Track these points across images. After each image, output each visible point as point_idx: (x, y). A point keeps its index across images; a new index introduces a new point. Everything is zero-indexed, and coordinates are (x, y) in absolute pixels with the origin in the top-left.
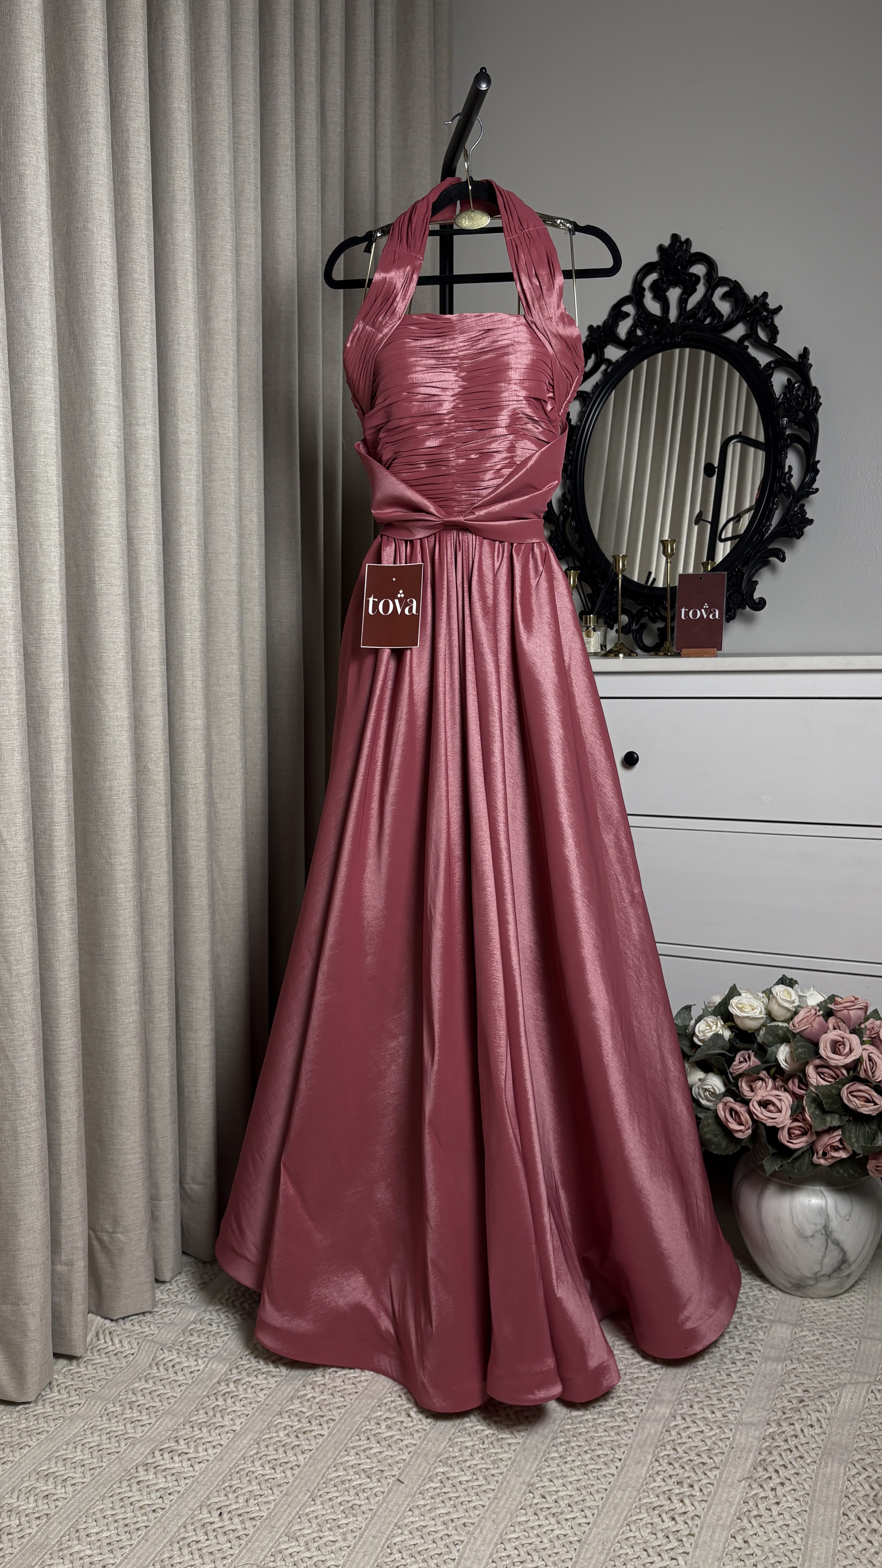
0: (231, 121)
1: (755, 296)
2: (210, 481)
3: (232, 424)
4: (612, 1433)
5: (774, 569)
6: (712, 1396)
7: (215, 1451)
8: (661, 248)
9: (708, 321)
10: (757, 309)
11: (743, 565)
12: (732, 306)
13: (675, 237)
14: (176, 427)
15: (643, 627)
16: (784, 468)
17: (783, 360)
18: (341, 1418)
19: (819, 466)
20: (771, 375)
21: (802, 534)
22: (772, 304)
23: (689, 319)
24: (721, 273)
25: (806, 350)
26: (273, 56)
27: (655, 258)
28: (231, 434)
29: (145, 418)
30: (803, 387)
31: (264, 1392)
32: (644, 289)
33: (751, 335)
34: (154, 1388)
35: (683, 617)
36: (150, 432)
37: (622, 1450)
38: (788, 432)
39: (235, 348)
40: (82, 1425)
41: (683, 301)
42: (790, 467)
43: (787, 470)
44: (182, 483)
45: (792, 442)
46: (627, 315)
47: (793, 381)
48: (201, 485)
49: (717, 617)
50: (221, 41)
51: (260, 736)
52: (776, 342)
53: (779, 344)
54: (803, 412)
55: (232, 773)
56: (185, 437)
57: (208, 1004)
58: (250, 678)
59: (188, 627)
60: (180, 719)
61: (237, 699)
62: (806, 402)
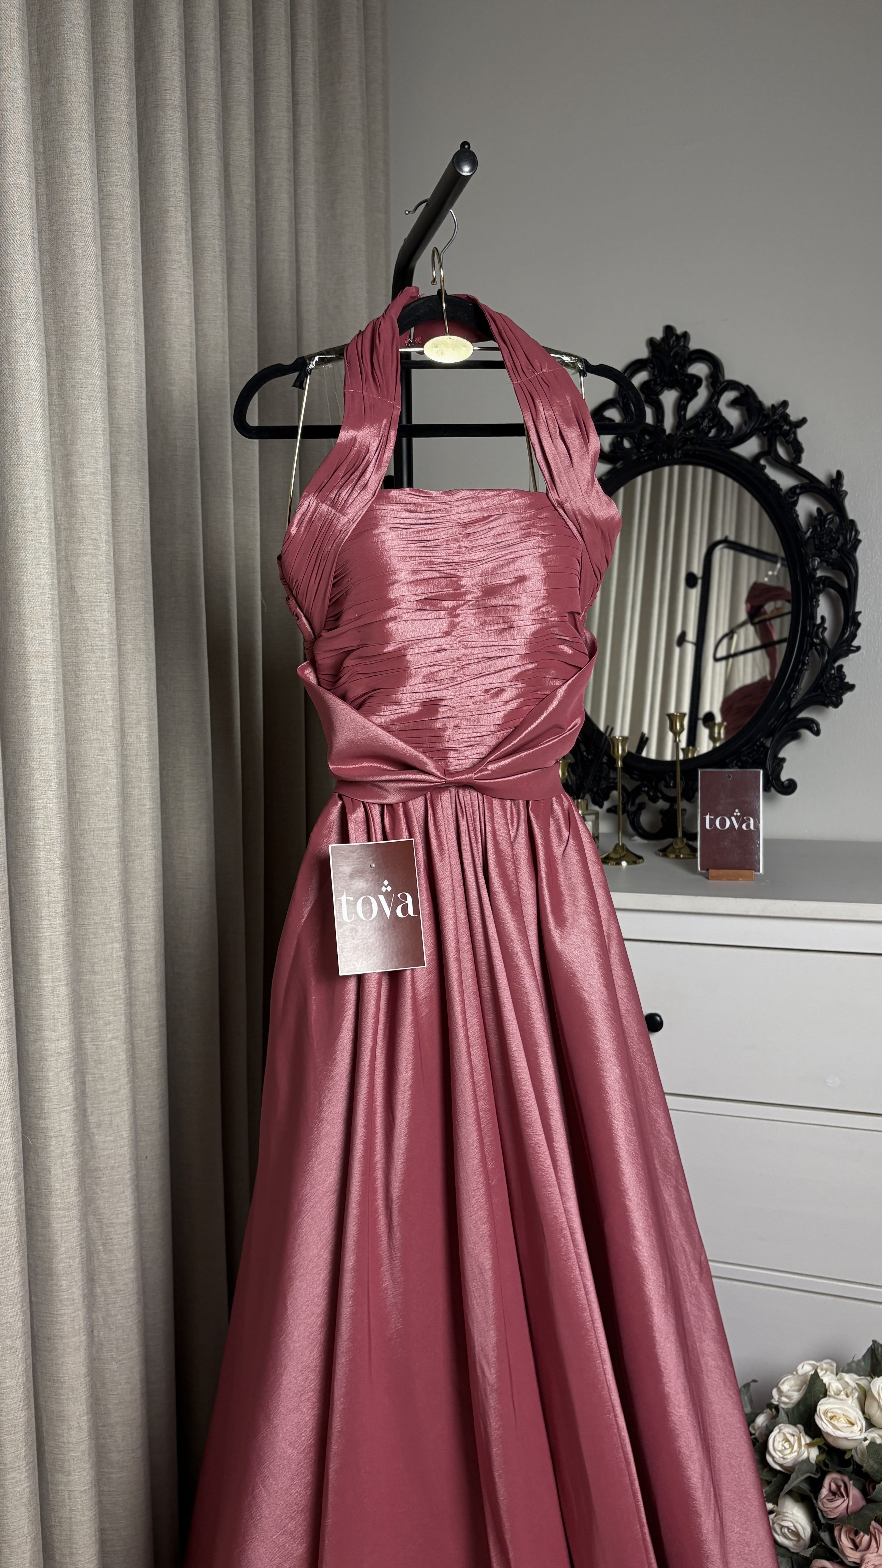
0: (97, 200)
1: (773, 405)
2: (78, 696)
3: (106, 615)
5: (803, 744)
8: (651, 342)
9: (713, 433)
10: (776, 421)
11: (767, 737)
12: (742, 415)
13: (669, 330)
14: (22, 634)
15: (642, 806)
16: (813, 617)
17: (809, 484)
19: (860, 618)
20: (795, 503)
21: (841, 702)
22: (794, 416)
23: (689, 429)
24: (728, 376)
25: (839, 474)
26: (157, 106)
27: (643, 353)
28: (105, 630)
30: (837, 519)
33: (768, 452)
35: (707, 826)
38: (819, 574)
39: (109, 511)
41: (680, 407)
42: (823, 618)
43: (819, 621)
44: (34, 712)
45: (825, 587)
47: (825, 513)
49: (752, 827)
50: (79, 88)
51: (156, 1024)
52: (799, 462)
53: (803, 465)
54: (838, 551)
55: (115, 1092)
56: (36, 648)
57: (85, 1434)
58: (140, 948)
59: (44, 912)
60: (35, 1041)
61: (120, 989)
62: (841, 538)
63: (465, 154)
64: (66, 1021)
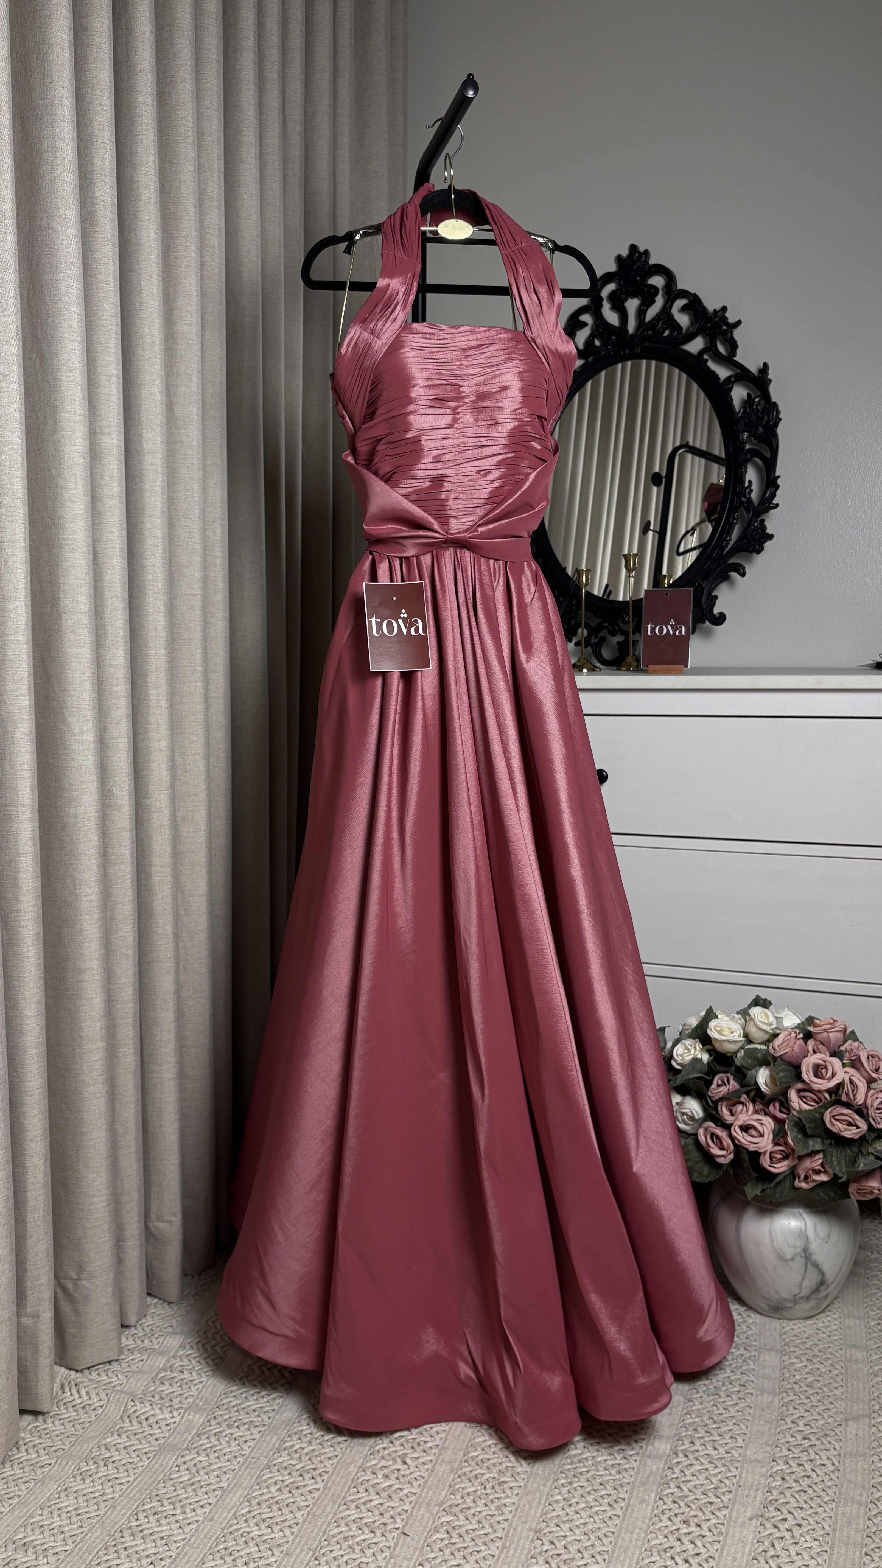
0: (195, 117)
1: (715, 310)
2: (174, 492)
3: (196, 432)
4: (613, 1472)
5: (732, 584)
6: (712, 1431)
7: (204, 1510)
8: (619, 258)
9: (666, 333)
10: (717, 322)
11: (703, 580)
12: (691, 319)
13: (633, 248)
14: (140, 436)
15: (603, 640)
16: (743, 482)
17: (742, 375)
18: (334, 1470)
19: (779, 482)
20: (731, 389)
21: (763, 549)
22: (732, 318)
23: (647, 330)
24: (681, 285)
25: (765, 365)
26: (236, 50)
27: (613, 268)
28: (195, 443)
29: (111, 426)
30: (763, 402)
31: (249, 1444)
32: (602, 299)
33: (710, 349)
34: (128, 1444)
35: (649, 633)
36: (115, 441)
37: (625, 1489)
38: (748, 447)
39: (200, 354)
40: (55, 1487)
41: (641, 312)
42: (750, 482)
43: (747, 484)
44: (147, 494)
45: (752, 457)
46: (585, 324)
47: (753, 396)
48: (166, 496)
49: (683, 633)
50: (186, 33)
51: (224, 755)
52: (735, 356)
53: (738, 358)
54: (763, 427)
55: (196, 795)
56: (150, 446)
57: (172, 1036)
58: (213, 695)
59: (152, 644)
60: (144, 740)
61: (200, 717)
62: (766, 417)
63: (470, 82)
64: (166, 727)
